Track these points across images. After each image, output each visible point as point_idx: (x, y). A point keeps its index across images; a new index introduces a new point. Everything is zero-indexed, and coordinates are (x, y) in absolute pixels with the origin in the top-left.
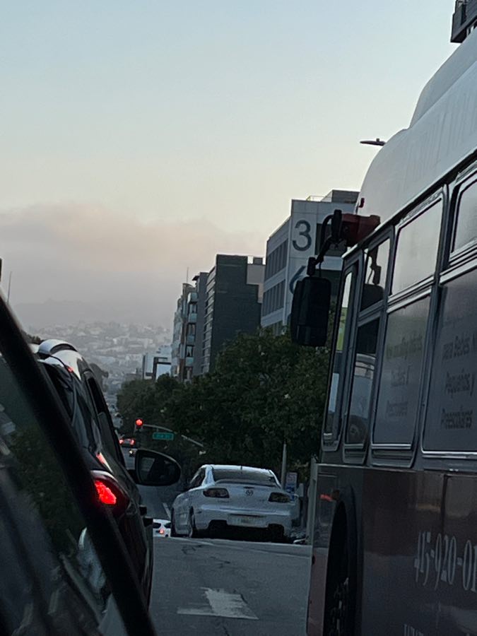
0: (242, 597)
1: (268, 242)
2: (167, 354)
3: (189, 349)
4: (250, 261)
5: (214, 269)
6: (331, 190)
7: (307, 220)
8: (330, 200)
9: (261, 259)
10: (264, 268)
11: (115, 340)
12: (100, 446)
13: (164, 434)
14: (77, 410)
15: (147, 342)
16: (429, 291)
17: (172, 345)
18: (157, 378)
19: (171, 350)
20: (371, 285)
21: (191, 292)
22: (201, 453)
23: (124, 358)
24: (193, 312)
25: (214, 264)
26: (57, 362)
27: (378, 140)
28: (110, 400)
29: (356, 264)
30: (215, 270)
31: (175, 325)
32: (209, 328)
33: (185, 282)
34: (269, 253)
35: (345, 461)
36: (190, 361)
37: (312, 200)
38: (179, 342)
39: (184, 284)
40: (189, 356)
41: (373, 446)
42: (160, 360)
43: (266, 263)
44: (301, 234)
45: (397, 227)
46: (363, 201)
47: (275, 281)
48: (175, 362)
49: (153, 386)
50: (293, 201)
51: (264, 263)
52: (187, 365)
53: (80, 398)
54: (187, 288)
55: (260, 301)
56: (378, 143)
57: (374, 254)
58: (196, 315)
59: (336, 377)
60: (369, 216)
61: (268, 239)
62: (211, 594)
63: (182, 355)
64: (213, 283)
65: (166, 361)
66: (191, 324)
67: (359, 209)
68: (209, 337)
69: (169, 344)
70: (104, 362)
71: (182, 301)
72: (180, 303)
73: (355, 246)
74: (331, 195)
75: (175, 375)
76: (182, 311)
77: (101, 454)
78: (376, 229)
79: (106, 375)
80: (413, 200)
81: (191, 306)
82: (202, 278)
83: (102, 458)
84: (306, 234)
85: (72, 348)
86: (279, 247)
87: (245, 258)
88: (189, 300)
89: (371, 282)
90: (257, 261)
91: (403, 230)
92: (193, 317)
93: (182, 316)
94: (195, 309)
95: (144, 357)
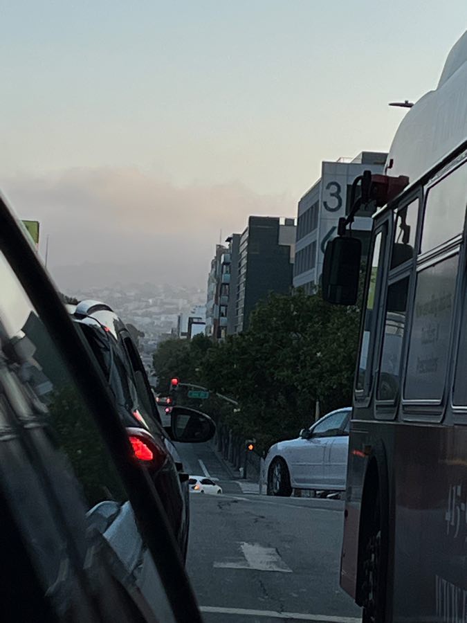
0: (277, 550)
1: (299, 203)
2: (201, 314)
3: (223, 309)
4: (282, 222)
5: (246, 230)
6: (361, 152)
7: (337, 181)
8: (359, 162)
9: (293, 220)
10: (295, 228)
11: (151, 301)
12: (136, 404)
13: (199, 392)
14: (114, 369)
15: (181, 303)
16: (458, 249)
17: (206, 306)
18: (192, 337)
19: (204, 310)
20: (401, 244)
21: (224, 253)
22: (235, 410)
23: (159, 319)
24: (227, 272)
25: (247, 225)
26: (94, 323)
27: (407, 102)
28: (147, 360)
29: (386, 223)
30: (247, 232)
31: (209, 285)
32: (242, 288)
33: (219, 244)
34: (300, 215)
35: (376, 417)
36: (223, 320)
37: (342, 161)
38: (213, 302)
39: (217, 245)
40: (223, 316)
41: (404, 401)
42: (195, 320)
43: (298, 224)
44: (332, 195)
45: (426, 187)
46: (392, 161)
47: (306, 241)
48: (210, 321)
49: (188, 346)
50: (324, 163)
51: (296, 224)
52: (221, 325)
53: (117, 358)
54: (220, 250)
55: (292, 261)
56: (407, 105)
57: (403, 213)
58: (229, 275)
59: (366, 335)
60: (398, 176)
61: (299, 200)
62: (246, 548)
63: (216, 315)
64: (246, 244)
65: (200, 321)
66: (225, 284)
67: (388, 170)
68: (242, 296)
69: (203, 304)
70: (140, 322)
71: (216, 262)
72: (214, 264)
73: (385, 206)
74: (361, 157)
75: (209, 335)
76: (215, 272)
77: (137, 411)
78: (406, 189)
79: (142, 335)
80: (441, 161)
81: (224, 266)
82: (234, 239)
83: (138, 415)
84: (337, 195)
85: (109, 309)
86: (310, 209)
87: (277, 220)
88: (222, 261)
89: (400, 242)
90: (289, 222)
91: (431, 190)
92: (226, 277)
93: (216, 277)
94: (228, 269)
95: (179, 318)
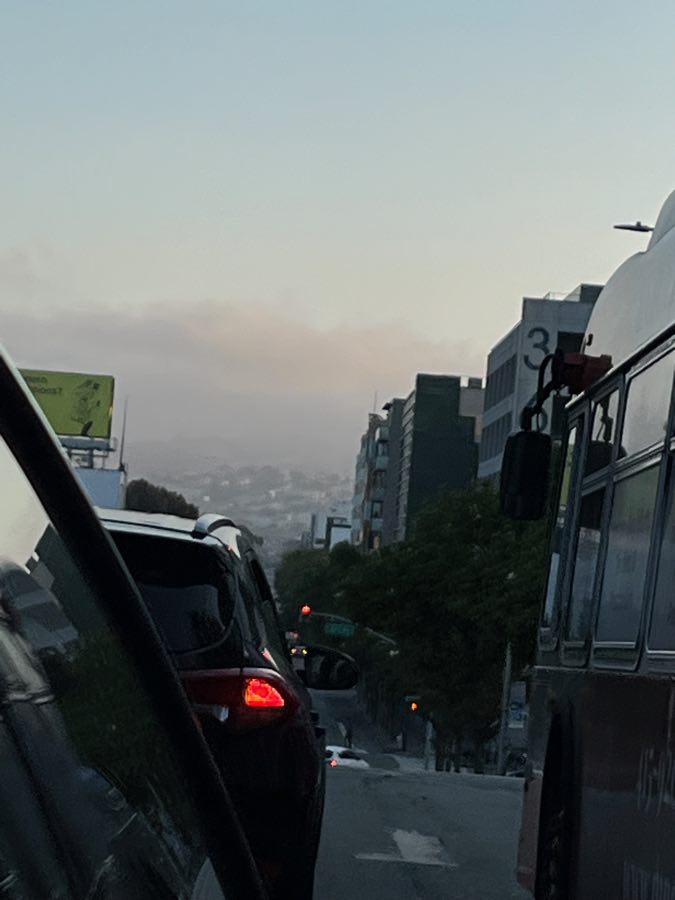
0: (440, 840)
1: (490, 357)
2: (346, 512)
3: (377, 506)
4: (464, 383)
5: (412, 393)
6: (579, 284)
7: (543, 326)
8: (577, 299)
9: (480, 381)
10: (483, 395)
11: (273, 493)
12: (264, 640)
13: (340, 626)
14: (239, 599)
15: (317, 496)
16: (658, 459)
17: (352, 501)
18: (331, 546)
19: (351, 507)
21: (380, 426)
22: (392, 653)
23: (285, 519)
24: (383, 453)
25: (413, 387)
26: (215, 542)
27: (639, 224)
28: (270, 577)
30: (414, 396)
31: (357, 471)
32: (406, 477)
33: (372, 412)
34: (491, 373)
35: (564, 663)
36: (377, 524)
37: (551, 298)
38: (362, 495)
39: (370, 415)
40: (376, 516)
41: (596, 644)
42: (336, 522)
43: (487, 385)
44: (536, 346)
45: (628, 376)
46: (591, 337)
47: (497, 412)
48: (358, 524)
49: (326, 558)
50: (526, 301)
51: (484, 385)
52: (373, 528)
54: (375, 422)
55: (478, 440)
56: (639, 228)
57: (605, 404)
58: (387, 458)
59: (555, 558)
60: (599, 356)
61: (490, 352)
62: (401, 837)
63: (366, 516)
64: (412, 414)
65: (344, 523)
66: (380, 471)
67: (587, 347)
68: (405, 489)
69: (350, 498)
70: (257, 524)
71: (368, 439)
72: (366, 440)
73: (582, 393)
74: (579, 292)
75: (357, 544)
76: (367, 452)
77: (266, 650)
79: (260, 541)
80: (643, 346)
81: (380, 446)
82: (395, 407)
83: (267, 654)
84: (543, 346)
86: (504, 363)
87: (457, 380)
88: (377, 436)
90: (474, 383)
92: (382, 462)
93: (368, 460)
94: (386, 450)
95: (314, 519)
